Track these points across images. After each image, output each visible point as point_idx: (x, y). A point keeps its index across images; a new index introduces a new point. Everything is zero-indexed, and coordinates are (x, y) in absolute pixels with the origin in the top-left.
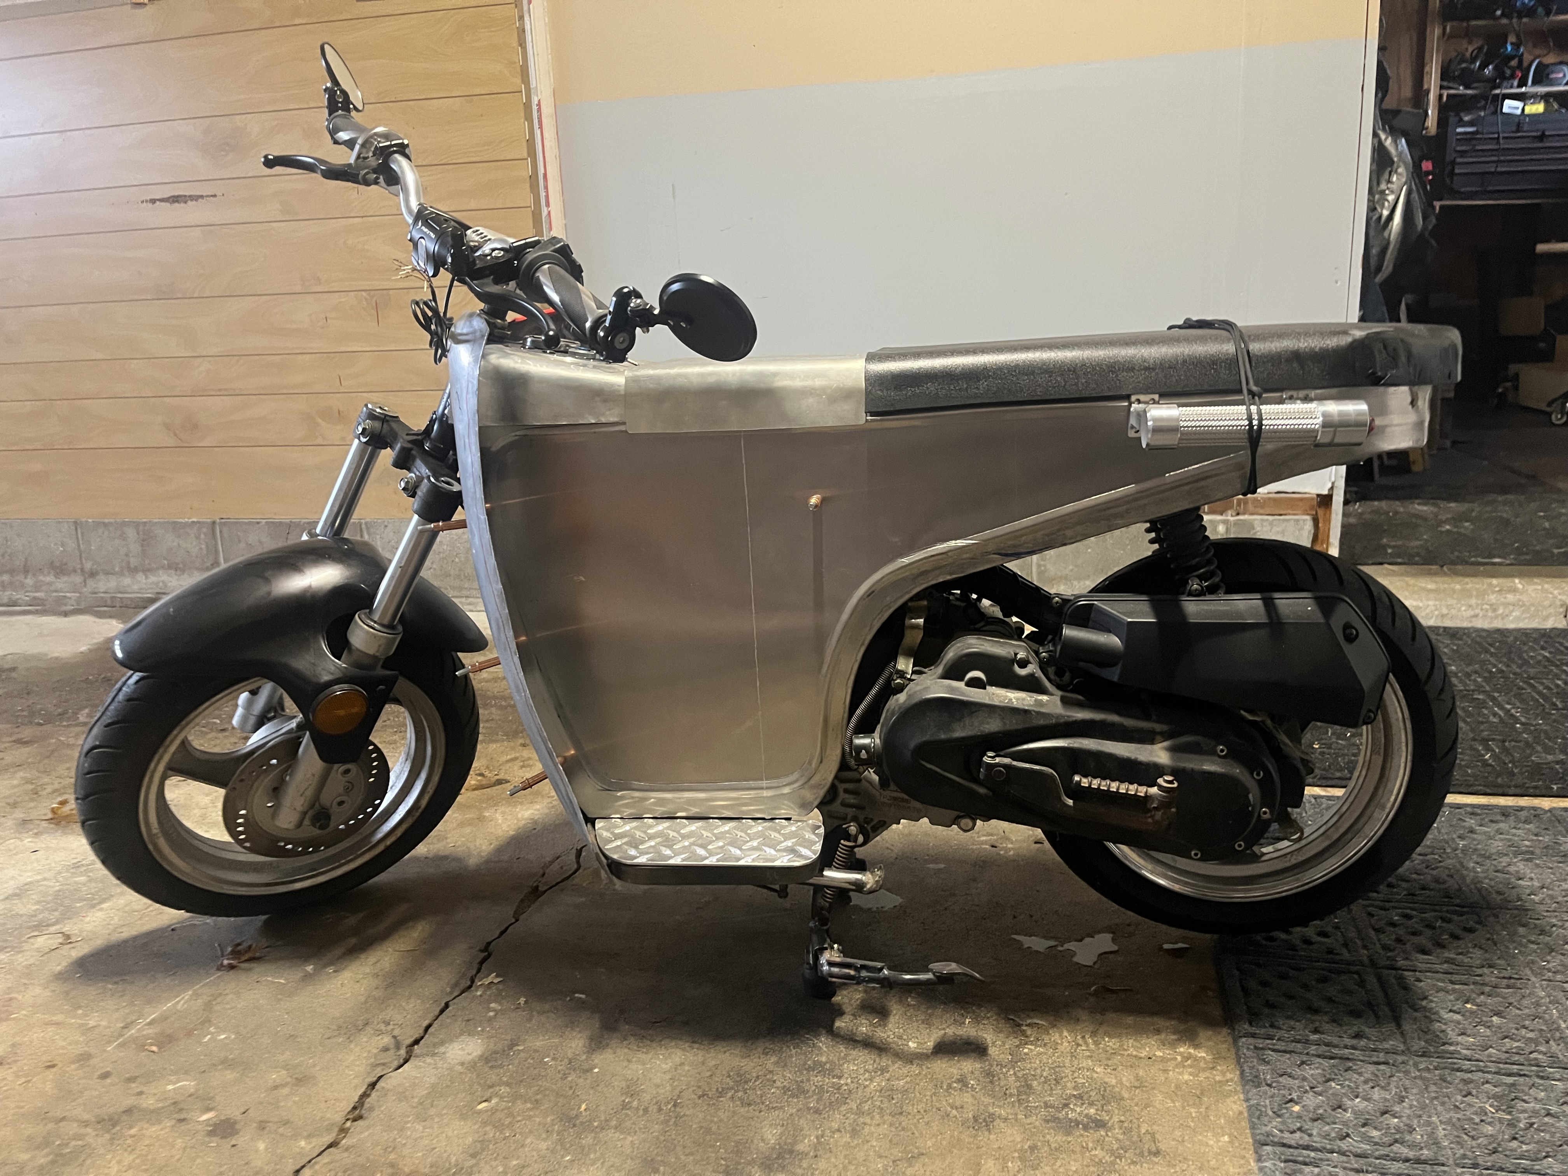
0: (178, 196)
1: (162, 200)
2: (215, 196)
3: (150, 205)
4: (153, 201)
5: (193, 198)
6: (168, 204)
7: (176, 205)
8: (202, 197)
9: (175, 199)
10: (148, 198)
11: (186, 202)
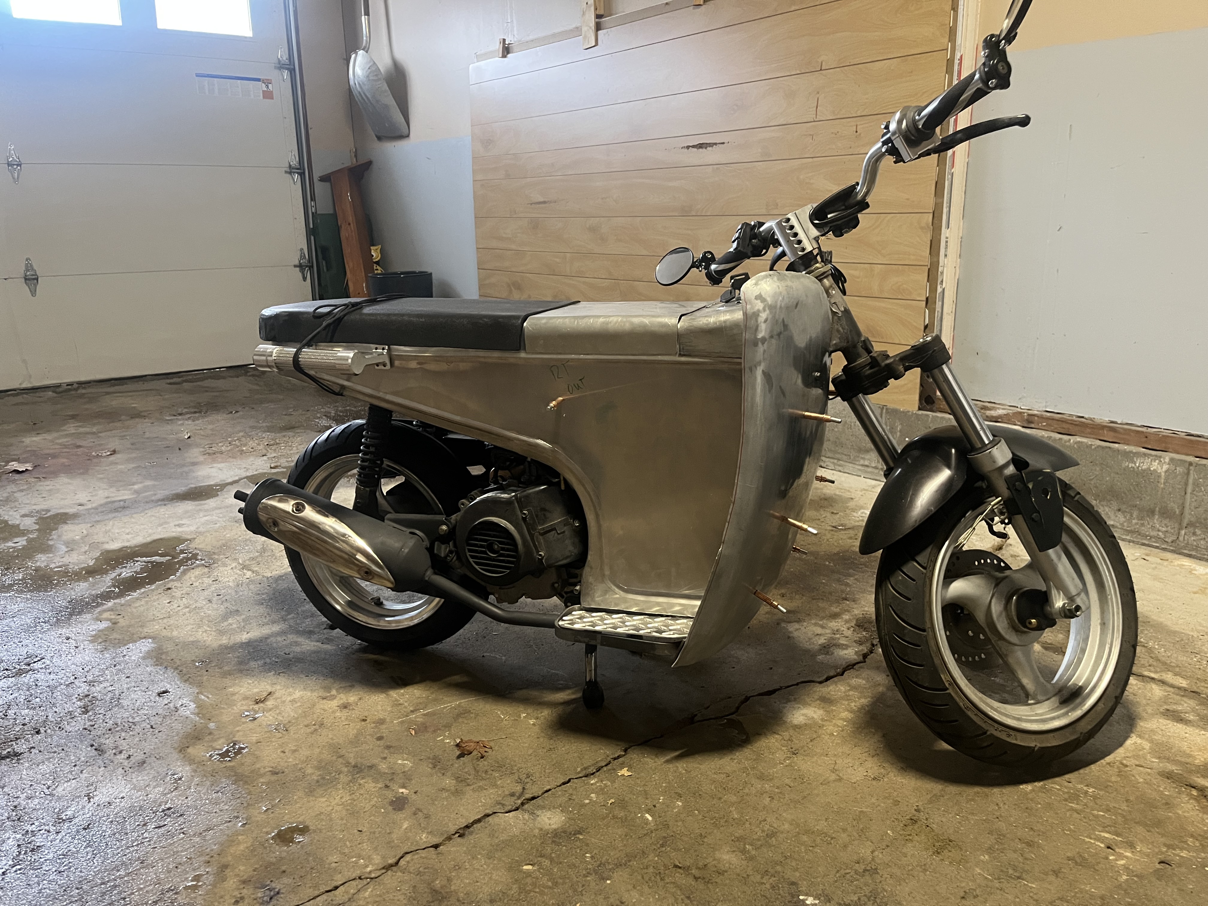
0: (703, 144)
1: (693, 147)
2: (723, 143)
3: (686, 150)
4: (688, 147)
5: (711, 145)
6: (696, 149)
7: (701, 150)
8: (716, 144)
9: (700, 146)
10: (686, 145)
11: (706, 148)
